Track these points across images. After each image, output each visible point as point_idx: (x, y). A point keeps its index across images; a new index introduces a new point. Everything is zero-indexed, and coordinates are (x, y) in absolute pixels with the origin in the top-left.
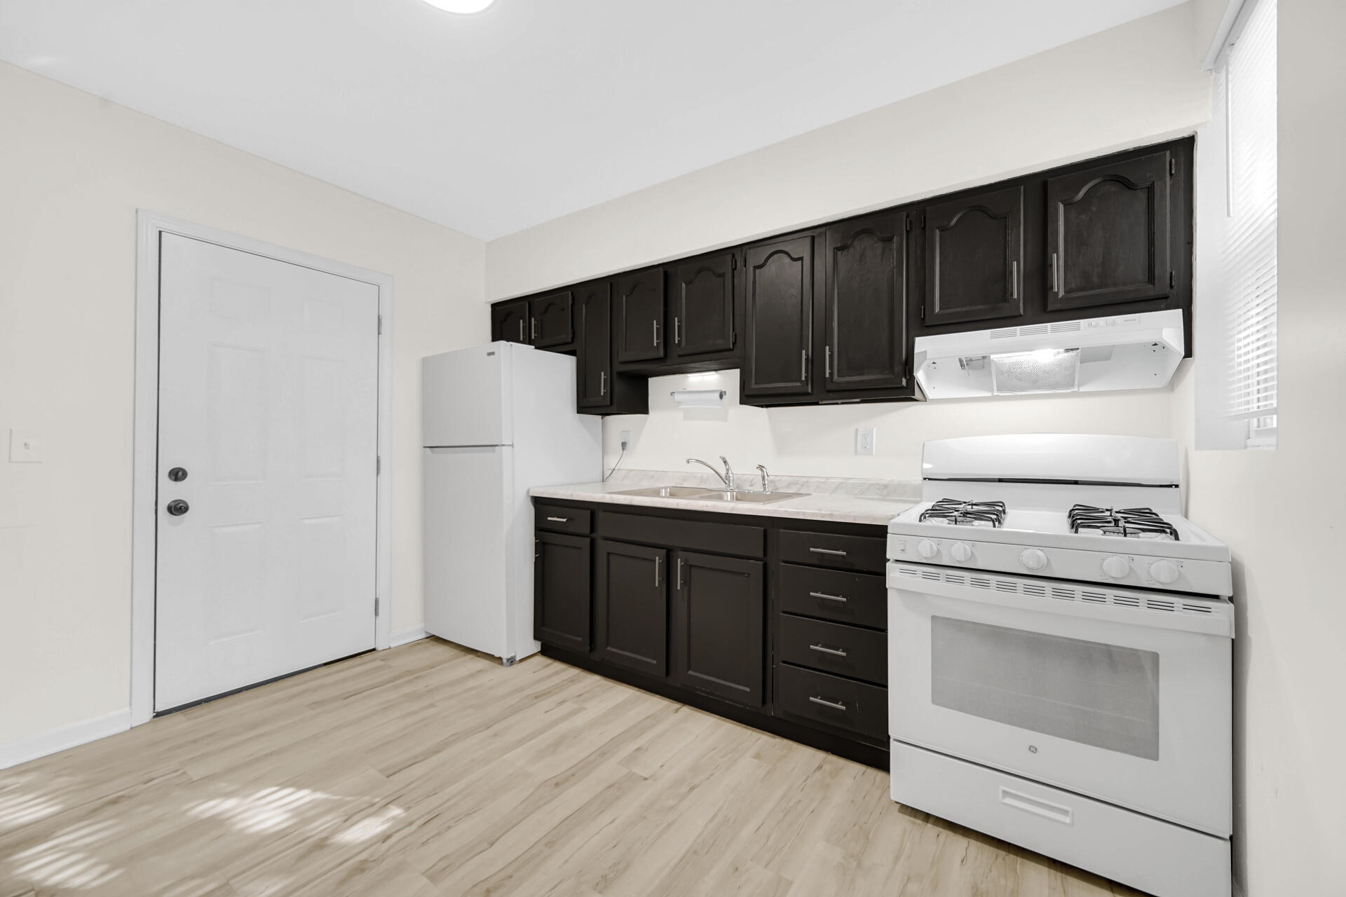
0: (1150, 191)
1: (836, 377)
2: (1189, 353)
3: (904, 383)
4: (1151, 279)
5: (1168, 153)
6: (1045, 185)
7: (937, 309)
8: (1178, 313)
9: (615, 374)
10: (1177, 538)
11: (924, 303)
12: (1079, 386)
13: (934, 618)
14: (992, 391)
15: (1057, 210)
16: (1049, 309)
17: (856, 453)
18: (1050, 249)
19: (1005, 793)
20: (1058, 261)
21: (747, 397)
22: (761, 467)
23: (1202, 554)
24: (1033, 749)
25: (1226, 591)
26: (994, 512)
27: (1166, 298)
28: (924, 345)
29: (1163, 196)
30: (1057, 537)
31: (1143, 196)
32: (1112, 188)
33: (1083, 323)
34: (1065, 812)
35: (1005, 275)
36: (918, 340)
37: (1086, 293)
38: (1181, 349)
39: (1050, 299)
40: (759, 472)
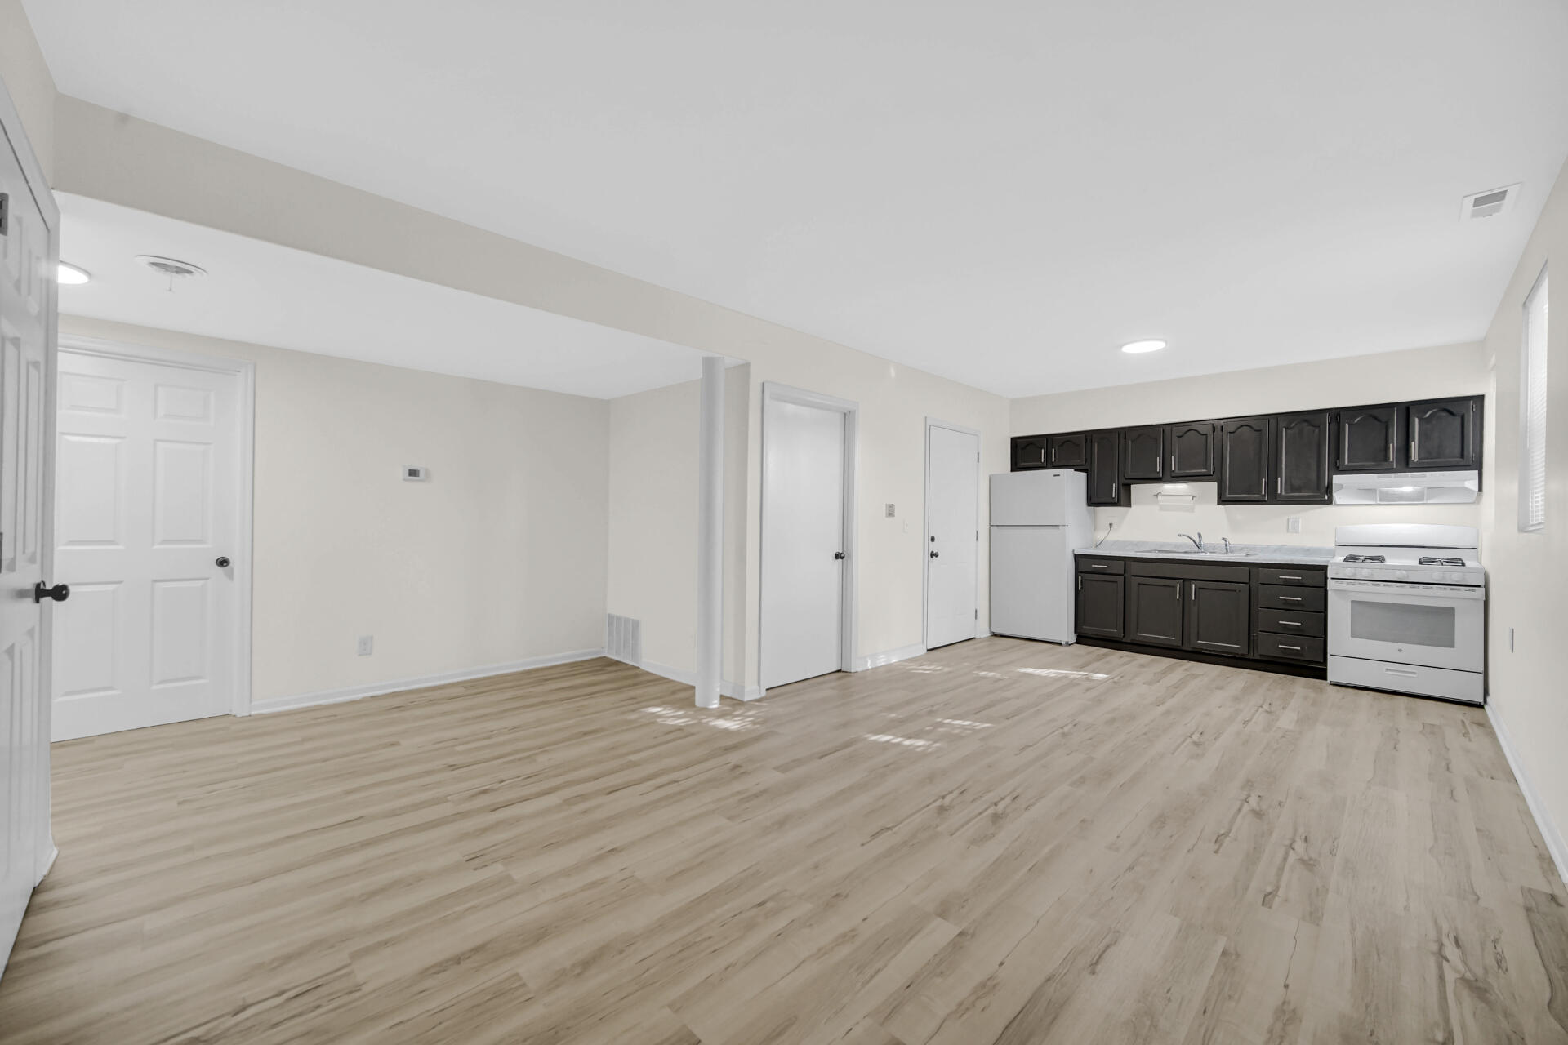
0: (1463, 417)
1: (1283, 493)
2: (1480, 490)
3: (1326, 497)
4: (1462, 456)
5: (1472, 402)
6: (1408, 409)
7: (1346, 462)
8: (1476, 472)
9: (1121, 484)
10: (1463, 565)
11: (1338, 458)
12: (1427, 500)
13: (1352, 601)
14: (1376, 501)
15: (1414, 421)
16: (1410, 466)
17: (1288, 531)
18: (1410, 439)
19: (1387, 670)
20: (1414, 447)
21: (1222, 500)
22: (1223, 539)
23: (1474, 571)
24: (1400, 650)
25: (1482, 583)
26: (1381, 560)
27: (1470, 466)
28: (1337, 479)
29: (1469, 421)
30: (1412, 566)
31: (1458, 420)
32: (1444, 414)
33: (1428, 474)
34: (1414, 673)
35: (1387, 449)
36: (1334, 476)
37: (1429, 460)
38: (1476, 489)
39: (1410, 463)
40: (1224, 542)
